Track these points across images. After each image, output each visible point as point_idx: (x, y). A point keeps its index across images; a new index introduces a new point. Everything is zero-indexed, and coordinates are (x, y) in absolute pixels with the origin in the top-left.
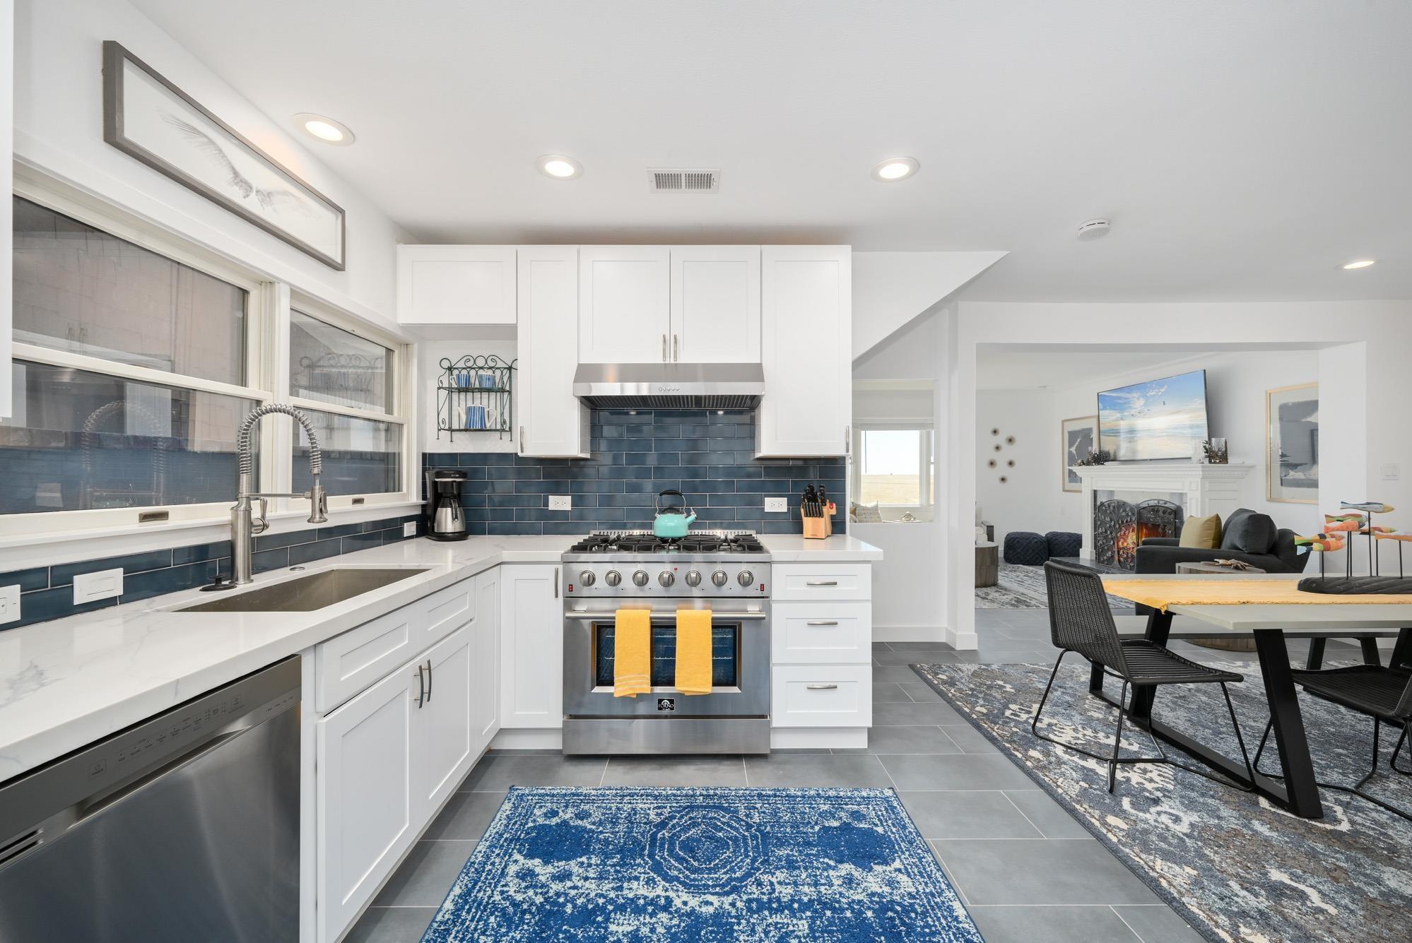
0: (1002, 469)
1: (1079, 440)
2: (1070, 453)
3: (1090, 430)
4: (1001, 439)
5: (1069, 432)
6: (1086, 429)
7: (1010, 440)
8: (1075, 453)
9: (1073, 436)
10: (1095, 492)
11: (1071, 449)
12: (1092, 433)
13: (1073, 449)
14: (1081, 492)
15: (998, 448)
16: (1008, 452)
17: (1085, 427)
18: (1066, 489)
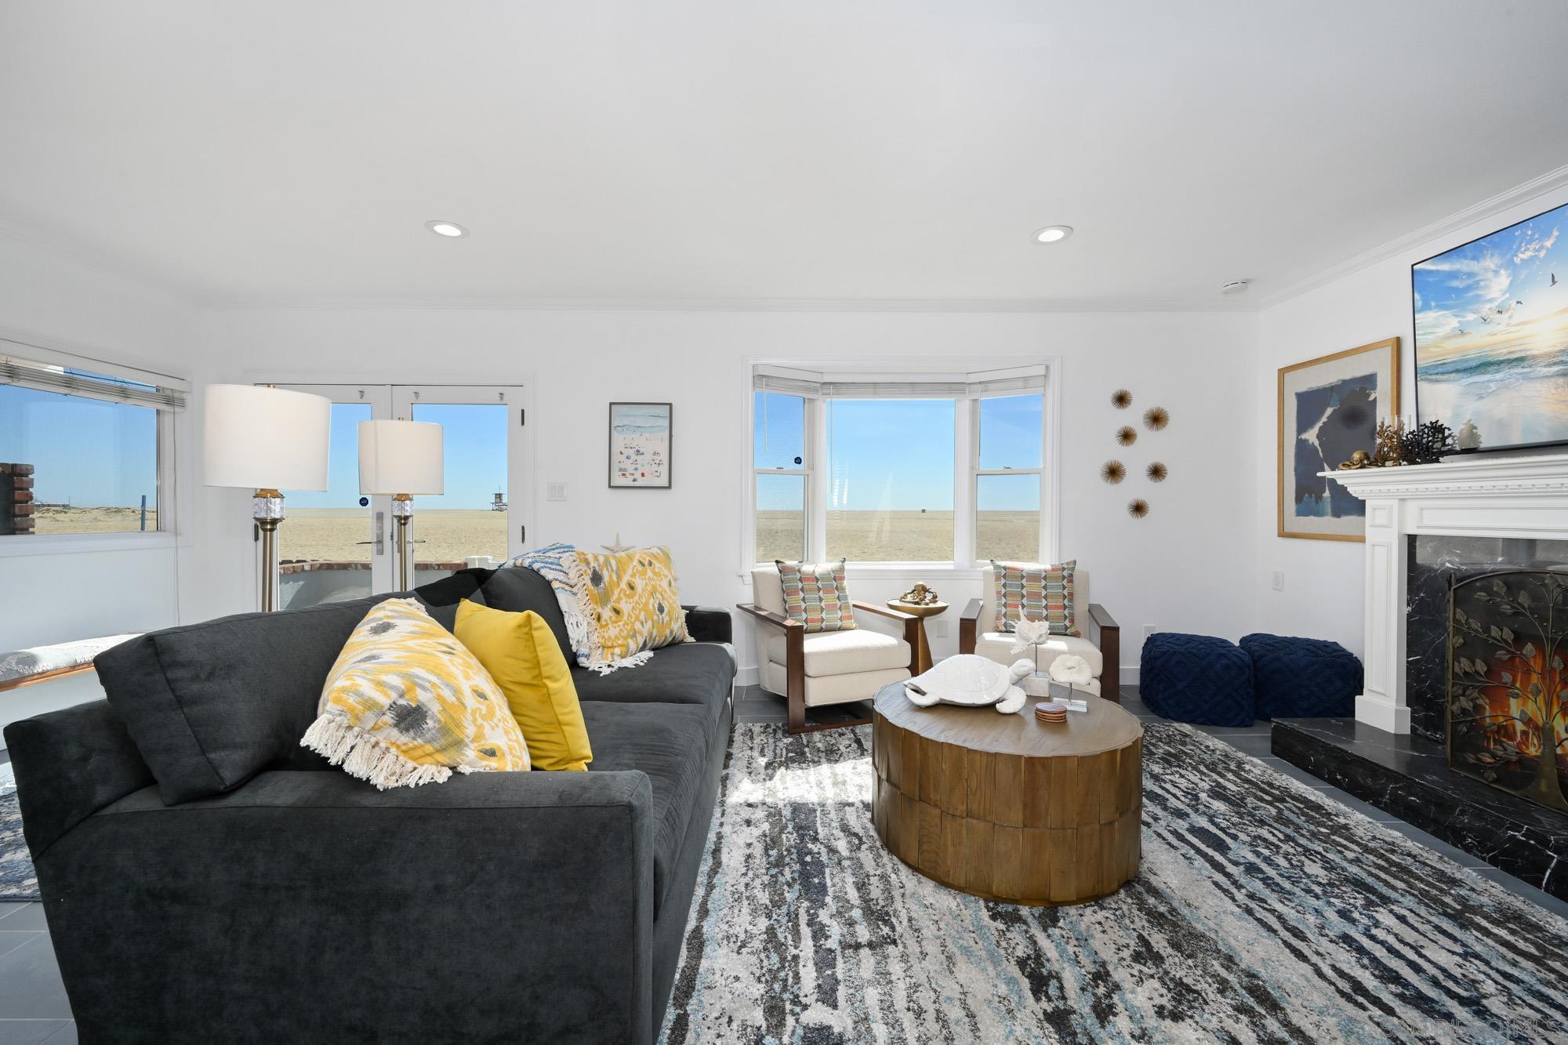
0: (1136, 486)
1: (1329, 411)
2: (1301, 445)
3: (1369, 381)
4: (1133, 417)
5: (1299, 396)
6: (1354, 380)
7: (1157, 419)
8: (1317, 443)
9: (1309, 404)
10: (1412, 540)
11: (1304, 436)
12: (1374, 388)
13: (1311, 436)
14: (1362, 540)
15: (1127, 436)
16: (1150, 446)
17: (1348, 377)
18: (1287, 530)
